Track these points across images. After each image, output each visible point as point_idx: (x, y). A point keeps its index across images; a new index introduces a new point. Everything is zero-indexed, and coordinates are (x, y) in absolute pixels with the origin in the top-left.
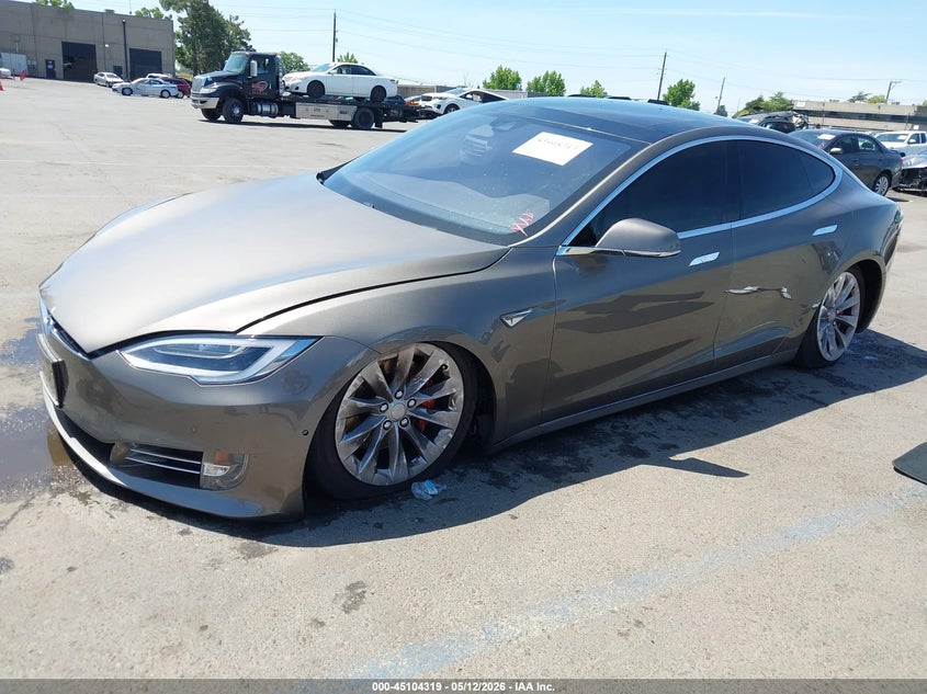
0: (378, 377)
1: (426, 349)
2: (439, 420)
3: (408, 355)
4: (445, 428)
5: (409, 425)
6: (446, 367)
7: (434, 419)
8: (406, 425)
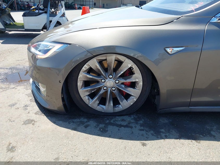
0: (96, 66)
1: (121, 58)
2: (129, 91)
3: (112, 59)
4: (133, 96)
5: (116, 91)
6: (133, 69)
7: (127, 90)
8: (114, 90)
